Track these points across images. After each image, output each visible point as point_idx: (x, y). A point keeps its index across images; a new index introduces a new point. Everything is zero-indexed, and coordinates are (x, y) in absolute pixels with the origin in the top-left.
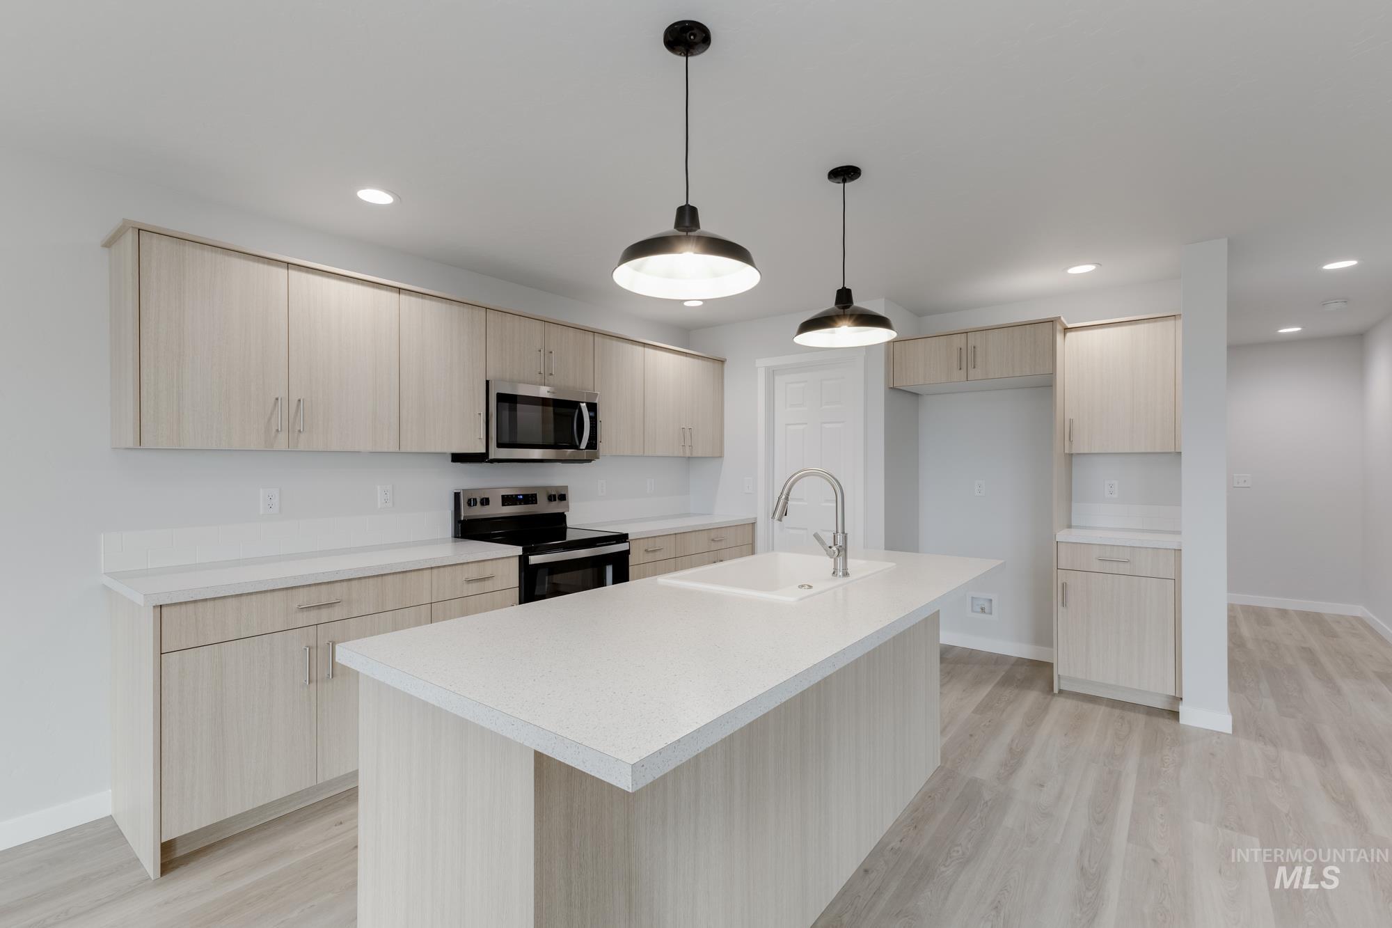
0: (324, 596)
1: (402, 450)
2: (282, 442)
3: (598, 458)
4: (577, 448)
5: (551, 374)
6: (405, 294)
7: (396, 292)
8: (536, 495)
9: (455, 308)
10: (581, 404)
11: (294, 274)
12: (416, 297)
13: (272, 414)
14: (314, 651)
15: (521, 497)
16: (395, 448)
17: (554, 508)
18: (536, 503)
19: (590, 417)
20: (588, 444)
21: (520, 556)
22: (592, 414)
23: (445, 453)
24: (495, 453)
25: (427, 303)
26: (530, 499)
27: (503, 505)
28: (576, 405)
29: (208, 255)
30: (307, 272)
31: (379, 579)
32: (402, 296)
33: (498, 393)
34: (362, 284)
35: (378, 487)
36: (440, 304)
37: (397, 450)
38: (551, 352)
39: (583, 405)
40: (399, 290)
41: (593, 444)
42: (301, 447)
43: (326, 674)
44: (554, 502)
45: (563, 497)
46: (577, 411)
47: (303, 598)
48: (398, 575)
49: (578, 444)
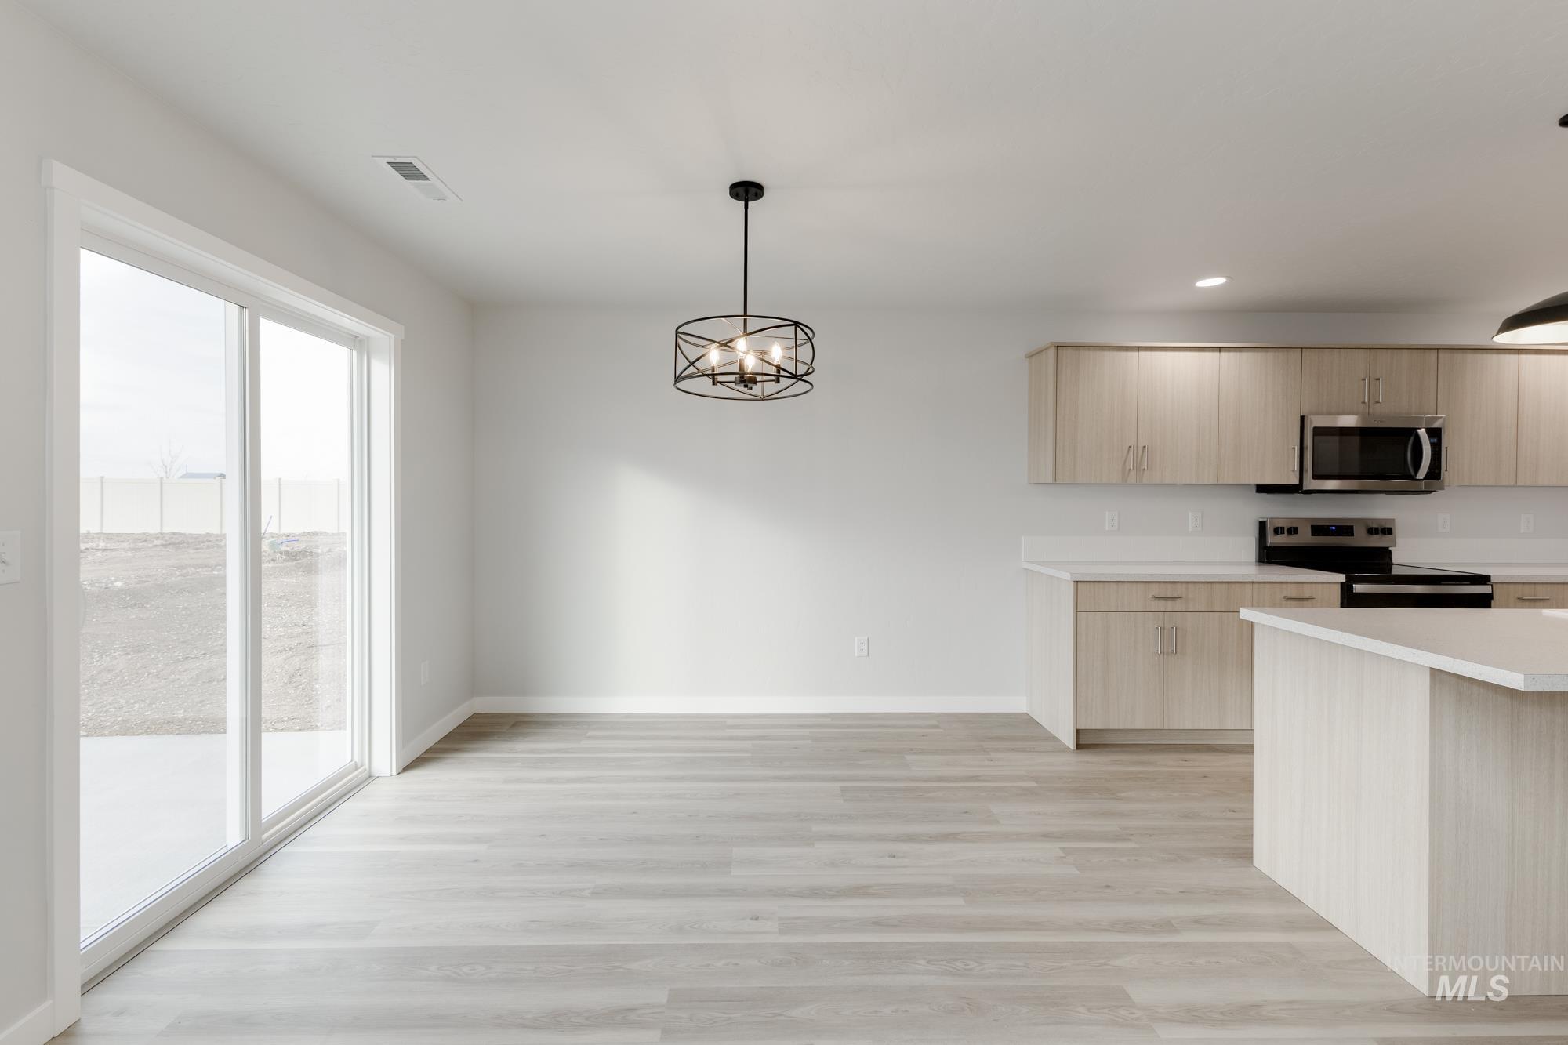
0: (1169, 592)
1: (1220, 482)
2: (1132, 479)
3: (1443, 489)
4: (1413, 478)
5: (1378, 402)
6: (1225, 351)
7: (1217, 351)
8: (1352, 527)
9: (1270, 354)
10: (1419, 431)
11: (1142, 353)
12: (1235, 351)
13: (1126, 459)
14: (1163, 630)
15: (1334, 528)
16: (1212, 481)
17: (1377, 542)
18: (1353, 535)
19: (1432, 444)
20: (1427, 473)
21: (1342, 583)
22: (1435, 440)
23: (1249, 485)
24: (1310, 484)
25: (1245, 355)
26: (1346, 529)
27: (1313, 535)
28: (1412, 432)
29: (1092, 353)
30: (1151, 350)
31: (1210, 585)
32: (1222, 354)
33: (1314, 428)
34: (1191, 351)
35: (1190, 514)
36: (1256, 354)
37: (1216, 483)
38: (1378, 379)
39: (1422, 432)
40: (1220, 349)
41: (1435, 473)
42: (1145, 481)
43: (1170, 650)
44: (1375, 536)
45: (1388, 532)
46: (1412, 439)
47: (1155, 590)
48: (1224, 585)
49: (1413, 473)
